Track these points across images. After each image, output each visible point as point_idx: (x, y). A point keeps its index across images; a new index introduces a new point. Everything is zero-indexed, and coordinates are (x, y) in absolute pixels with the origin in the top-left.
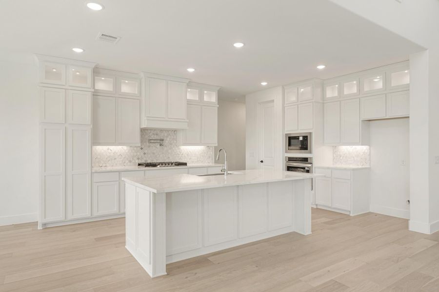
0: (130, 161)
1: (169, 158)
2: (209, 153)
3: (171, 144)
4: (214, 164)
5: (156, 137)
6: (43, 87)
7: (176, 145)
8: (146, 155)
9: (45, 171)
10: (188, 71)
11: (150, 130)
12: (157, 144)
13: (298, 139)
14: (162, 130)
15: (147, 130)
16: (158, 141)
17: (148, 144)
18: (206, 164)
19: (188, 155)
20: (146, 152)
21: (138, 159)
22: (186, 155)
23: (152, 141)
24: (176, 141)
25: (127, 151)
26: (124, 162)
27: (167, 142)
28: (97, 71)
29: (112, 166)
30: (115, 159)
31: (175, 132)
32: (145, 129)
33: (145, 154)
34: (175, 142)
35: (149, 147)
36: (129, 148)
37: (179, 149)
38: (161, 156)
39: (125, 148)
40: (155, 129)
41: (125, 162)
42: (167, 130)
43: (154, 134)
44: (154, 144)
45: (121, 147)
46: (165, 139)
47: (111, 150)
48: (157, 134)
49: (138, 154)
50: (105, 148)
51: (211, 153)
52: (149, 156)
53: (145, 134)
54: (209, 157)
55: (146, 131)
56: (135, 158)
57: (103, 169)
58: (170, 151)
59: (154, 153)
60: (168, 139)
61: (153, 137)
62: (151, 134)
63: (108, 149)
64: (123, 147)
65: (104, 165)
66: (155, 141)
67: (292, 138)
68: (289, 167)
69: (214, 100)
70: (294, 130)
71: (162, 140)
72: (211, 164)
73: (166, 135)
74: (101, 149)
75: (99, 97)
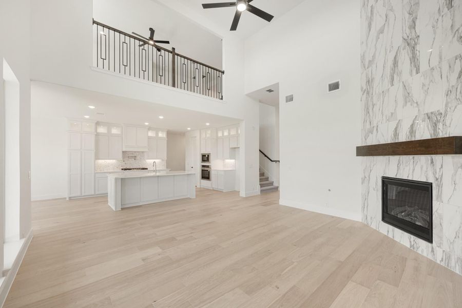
0: (117, 168)
1: (139, 166)
2: (163, 163)
4: (166, 169)
5: (132, 155)
6: (69, 132)
7: (144, 159)
8: (126, 165)
9: (70, 172)
11: (129, 152)
12: (132, 159)
13: (206, 156)
14: (135, 152)
16: (133, 157)
17: (127, 159)
20: (126, 163)
21: (122, 166)
22: (147, 164)
23: (130, 157)
25: (115, 163)
26: (114, 167)
28: (98, 124)
29: (107, 170)
30: (109, 166)
31: (143, 153)
34: (143, 157)
36: (116, 161)
37: (145, 161)
38: (135, 165)
39: (114, 161)
40: (131, 152)
42: (138, 152)
45: (112, 160)
46: (137, 156)
47: (106, 162)
50: (103, 161)
52: (128, 165)
55: (126, 153)
58: (140, 162)
59: (131, 164)
60: (139, 156)
62: (129, 154)
65: (103, 169)
67: (203, 156)
68: (202, 170)
69: (165, 136)
70: (205, 152)
71: (135, 157)
72: (164, 169)
73: (138, 154)
74: (101, 161)
75: (99, 136)
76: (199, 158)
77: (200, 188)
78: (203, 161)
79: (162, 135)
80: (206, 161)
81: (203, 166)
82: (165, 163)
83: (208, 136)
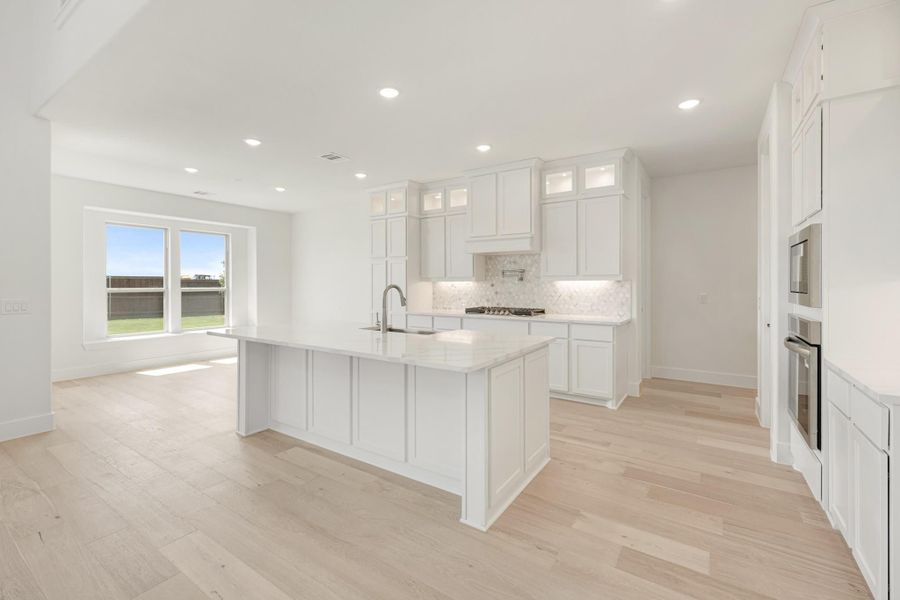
1: (534, 301)
2: (621, 295)
3: (538, 278)
5: (513, 267)
6: (371, 220)
7: (548, 280)
8: (499, 296)
10: (478, 151)
11: (505, 256)
12: (514, 278)
14: (522, 255)
15: (500, 256)
16: (517, 273)
17: (501, 277)
19: (570, 297)
20: (498, 290)
22: (566, 298)
27: (531, 274)
30: (460, 299)
33: (496, 293)
35: (503, 282)
36: (476, 284)
37: (554, 286)
38: (521, 297)
40: (512, 255)
42: (532, 255)
43: (510, 263)
44: (510, 278)
46: (528, 268)
47: (455, 287)
48: (515, 262)
49: (488, 293)
51: (628, 296)
52: (504, 297)
53: (497, 262)
54: (623, 304)
55: (499, 258)
56: (484, 300)
57: (448, 312)
59: (510, 293)
60: (534, 269)
61: (509, 267)
63: (452, 286)
66: (512, 274)
71: (523, 271)
73: (529, 262)
74: (445, 285)
75: (428, 220)
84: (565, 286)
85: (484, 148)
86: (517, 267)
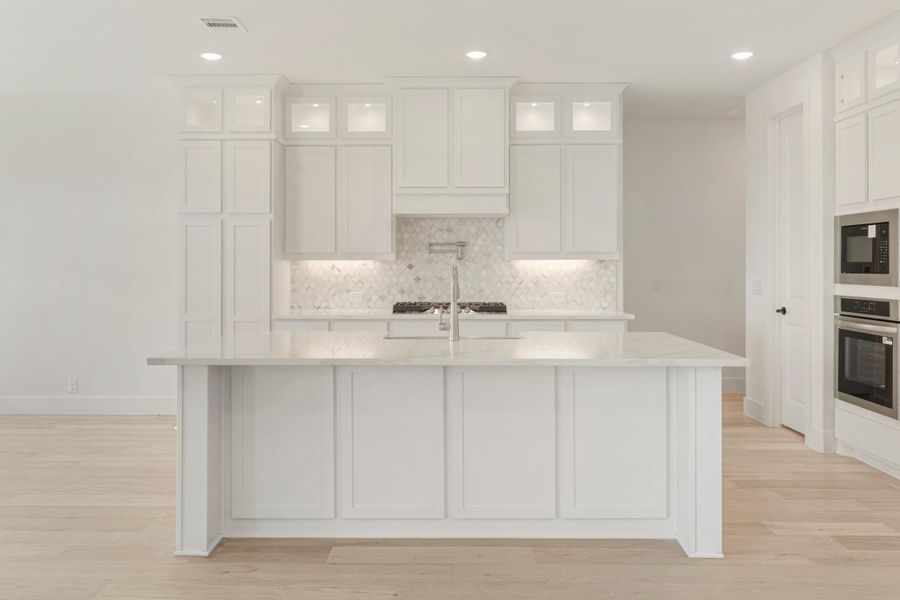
0: (383, 298)
2: (605, 279)
3: (488, 255)
4: (621, 313)
5: (446, 237)
6: (185, 140)
7: (503, 259)
8: (421, 283)
9: (186, 312)
10: (468, 58)
11: (432, 219)
12: (449, 255)
13: (865, 233)
14: (462, 219)
15: (424, 219)
16: (454, 248)
17: (426, 255)
18: (595, 312)
19: (536, 283)
20: (421, 274)
21: (402, 292)
23: (438, 248)
24: (503, 246)
25: (375, 273)
26: (368, 298)
27: (476, 248)
29: (343, 307)
30: (348, 291)
31: (500, 222)
32: (419, 219)
33: (418, 279)
34: (499, 248)
35: (429, 261)
36: (378, 264)
37: (511, 267)
40: (444, 218)
41: (370, 299)
42: (476, 219)
43: (441, 230)
44: (442, 256)
45: (361, 262)
46: (471, 241)
47: (339, 270)
48: (449, 231)
49: (402, 279)
51: (613, 280)
52: (430, 286)
53: (418, 229)
54: (606, 292)
55: (421, 223)
56: (395, 290)
58: (484, 273)
59: (440, 279)
60: (480, 242)
61: (438, 238)
62: (433, 230)
63: (333, 268)
64: (366, 262)
65: (324, 304)
66: (445, 248)
67: (851, 232)
68: (843, 334)
69: (608, 127)
70: (858, 203)
71: (463, 245)
72: (611, 313)
73: (473, 230)
74: (317, 267)
75: (300, 149)
76: (824, 250)
77: (830, 456)
78: (850, 267)
79: (592, 119)
80: (866, 269)
81: (849, 306)
82: (615, 278)
83: (881, 82)
84: (530, 267)
85: (476, 55)
86: (453, 238)
